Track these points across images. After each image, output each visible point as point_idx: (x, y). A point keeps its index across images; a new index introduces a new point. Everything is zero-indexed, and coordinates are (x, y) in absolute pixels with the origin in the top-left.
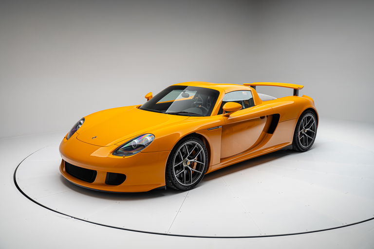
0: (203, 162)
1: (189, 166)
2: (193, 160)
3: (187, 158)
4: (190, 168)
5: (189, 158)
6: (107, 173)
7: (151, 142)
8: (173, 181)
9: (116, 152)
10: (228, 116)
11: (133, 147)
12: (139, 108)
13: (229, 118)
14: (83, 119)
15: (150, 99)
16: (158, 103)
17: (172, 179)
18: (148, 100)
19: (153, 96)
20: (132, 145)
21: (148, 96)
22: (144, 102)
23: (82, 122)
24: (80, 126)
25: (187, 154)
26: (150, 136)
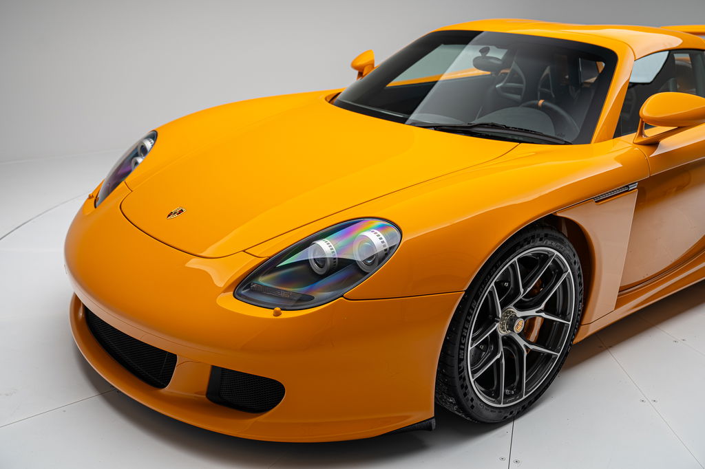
0: (564, 315)
1: (519, 334)
2: (532, 313)
3: (512, 308)
4: (522, 343)
5: (521, 306)
6: (214, 368)
7: (387, 253)
8: (463, 400)
9: (245, 286)
10: (653, 144)
11: (315, 266)
12: (333, 99)
13: (657, 153)
14: (154, 136)
15: (368, 73)
16: (390, 85)
17: (460, 392)
18: (360, 74)
19: (377, 64)
20: (311, 257)
21: (360, 63)
22: (347, 81)
23: (148, 144)
24: (140, 160)
25: (518, 292)
26: (381, 228)
